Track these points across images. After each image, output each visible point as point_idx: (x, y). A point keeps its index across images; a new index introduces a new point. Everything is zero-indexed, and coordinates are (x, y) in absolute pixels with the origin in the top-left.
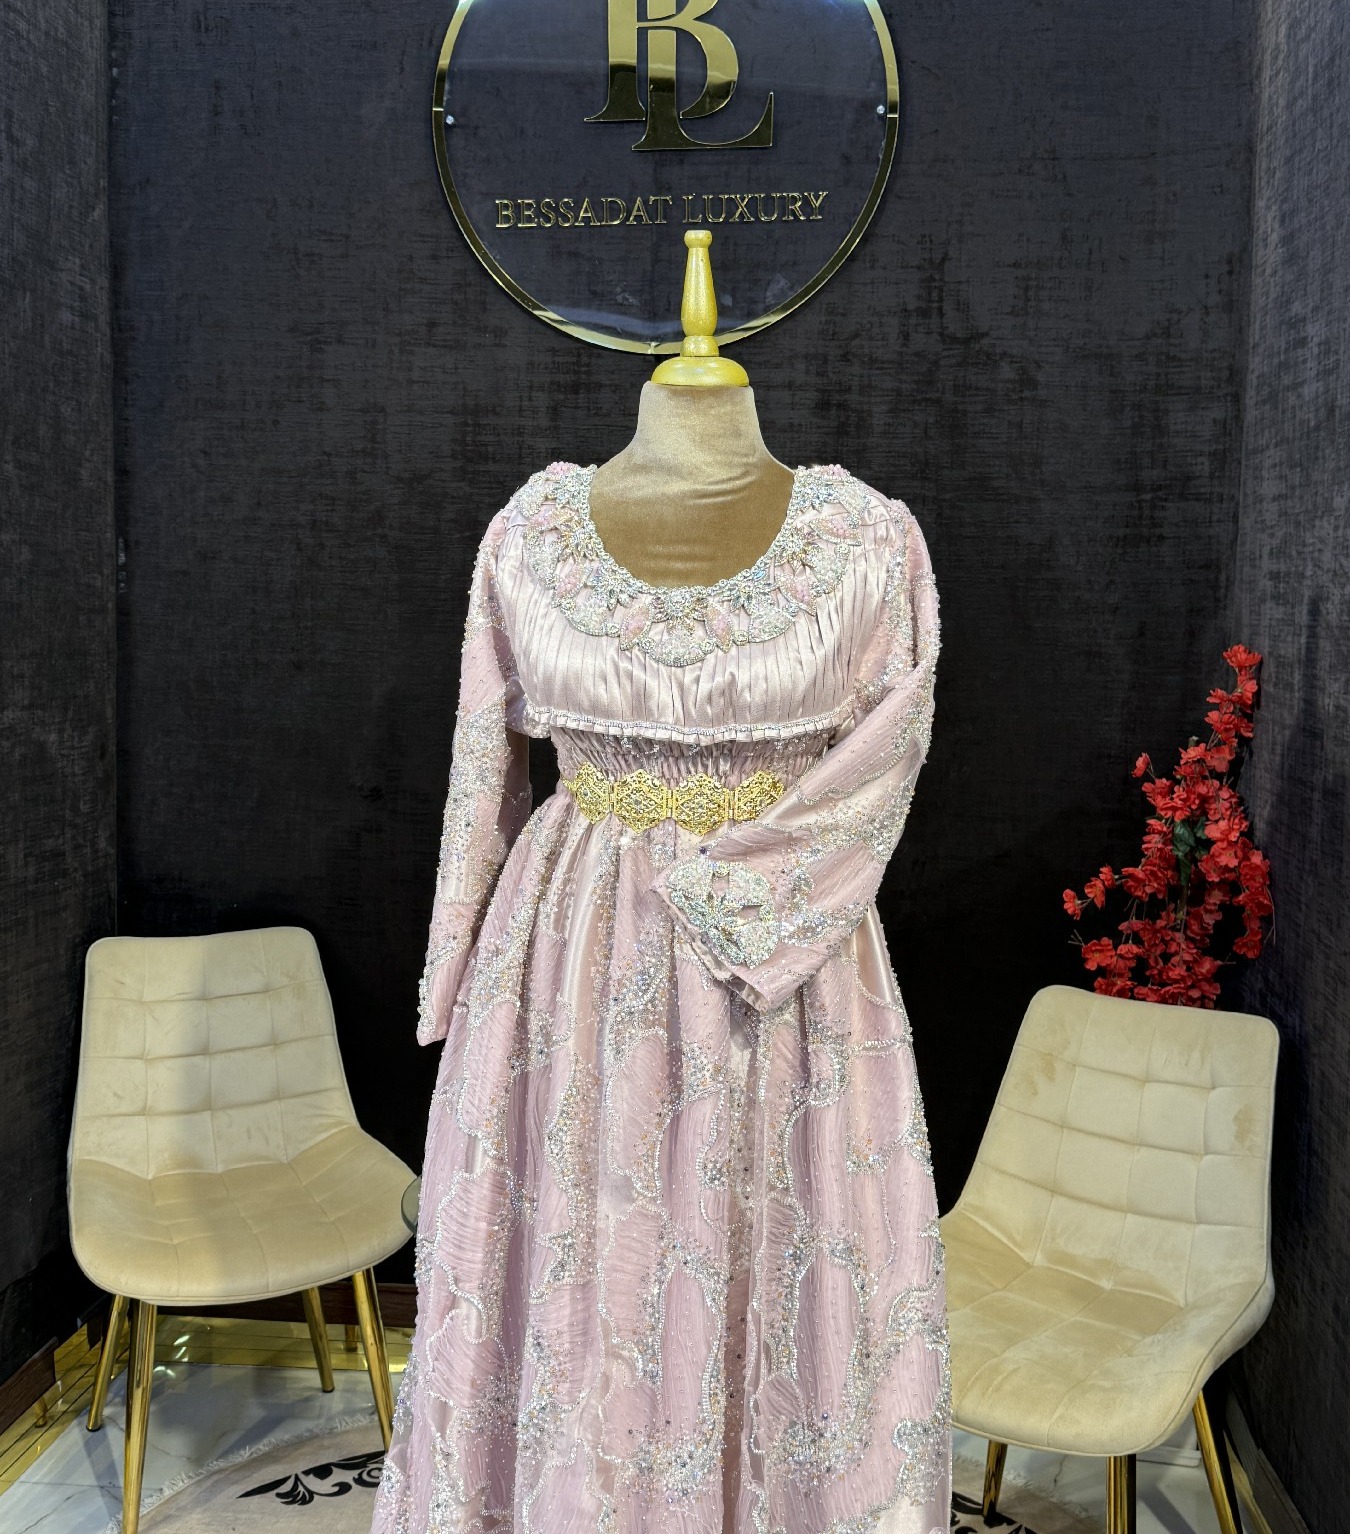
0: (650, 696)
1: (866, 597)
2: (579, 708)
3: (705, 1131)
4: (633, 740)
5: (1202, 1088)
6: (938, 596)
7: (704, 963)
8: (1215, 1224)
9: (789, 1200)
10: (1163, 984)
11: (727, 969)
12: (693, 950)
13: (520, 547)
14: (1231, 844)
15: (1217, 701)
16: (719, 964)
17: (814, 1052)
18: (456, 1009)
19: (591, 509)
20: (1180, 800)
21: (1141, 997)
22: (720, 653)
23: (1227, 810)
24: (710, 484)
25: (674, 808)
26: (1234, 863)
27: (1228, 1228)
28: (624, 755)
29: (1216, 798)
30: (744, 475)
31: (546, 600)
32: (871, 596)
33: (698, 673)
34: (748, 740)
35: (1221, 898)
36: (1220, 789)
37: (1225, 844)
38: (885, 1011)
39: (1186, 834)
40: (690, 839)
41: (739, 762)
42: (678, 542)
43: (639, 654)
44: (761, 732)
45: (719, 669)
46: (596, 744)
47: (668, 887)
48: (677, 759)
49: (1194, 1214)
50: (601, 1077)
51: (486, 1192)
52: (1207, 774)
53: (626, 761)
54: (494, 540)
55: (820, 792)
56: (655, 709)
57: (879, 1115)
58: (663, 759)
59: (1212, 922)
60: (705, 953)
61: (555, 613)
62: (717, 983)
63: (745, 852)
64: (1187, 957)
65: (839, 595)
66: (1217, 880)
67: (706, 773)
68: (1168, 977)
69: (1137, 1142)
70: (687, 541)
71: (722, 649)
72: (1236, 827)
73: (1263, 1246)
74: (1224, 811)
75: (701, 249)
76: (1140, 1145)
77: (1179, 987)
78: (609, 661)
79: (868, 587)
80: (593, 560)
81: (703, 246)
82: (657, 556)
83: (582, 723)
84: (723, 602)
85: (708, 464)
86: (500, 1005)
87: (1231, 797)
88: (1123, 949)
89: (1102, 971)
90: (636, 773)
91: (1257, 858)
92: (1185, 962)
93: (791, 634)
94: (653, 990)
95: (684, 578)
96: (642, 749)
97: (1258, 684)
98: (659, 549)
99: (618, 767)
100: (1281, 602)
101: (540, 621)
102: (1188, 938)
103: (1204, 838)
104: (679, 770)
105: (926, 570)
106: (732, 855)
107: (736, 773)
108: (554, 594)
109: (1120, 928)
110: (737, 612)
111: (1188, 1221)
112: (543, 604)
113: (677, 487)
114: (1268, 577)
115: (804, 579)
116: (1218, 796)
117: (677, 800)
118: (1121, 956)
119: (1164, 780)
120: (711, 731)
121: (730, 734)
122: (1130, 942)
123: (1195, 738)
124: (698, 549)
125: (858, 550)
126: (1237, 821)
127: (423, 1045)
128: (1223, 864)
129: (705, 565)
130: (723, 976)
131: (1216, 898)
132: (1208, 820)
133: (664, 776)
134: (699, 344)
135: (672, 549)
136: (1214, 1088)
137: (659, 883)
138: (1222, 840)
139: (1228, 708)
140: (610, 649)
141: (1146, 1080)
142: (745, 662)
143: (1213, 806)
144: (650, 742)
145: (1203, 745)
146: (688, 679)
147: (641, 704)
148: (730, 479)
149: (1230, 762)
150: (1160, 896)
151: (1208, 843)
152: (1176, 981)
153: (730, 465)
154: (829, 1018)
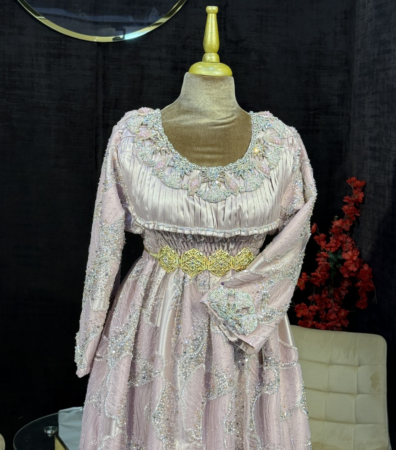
0: (203, 216)
1: (287, 170)
2: (170, 222)
3: (226, 409)
4: (193, 236)
5: (355, 366)
6: (312, 169)
7: (224, 334)
8: (365, 424)
9: (254, 436)
10: (327, 322)
11: (235, 336)
12: (220, 328)
13: (132, 147)
14: (354, 261)
15: (348, 201)
16: (231, 334)
17: (267, 370)
18: (96, 359)
19: (164, 130)
20: (334, 243)
21: (319, 328)
22: (233, 196)
23: (351, 247)
24: (219, 120)
25: (209, 265)
26: (355, 269)
27: (371, 425)
28: (186, 242)
29: (346, 242)
30: (233, 115)
31: (150, 172)
32: (288, 170)
33: (224, 205)
34: (247, 235)
35: (348, 284)
36: (346, 238)
37: (351, 262)
38: (291, 349)
39: (334, 257)
40: (216, 279)
41: (238, 244)
42: (207, 146)
43: (196, 197)
44: (252, 231)
45: (234, 203)
46: (174, 237)
47: (209, 301)
48: (211, 243)
49: (354, 420)
50: (175, 388)
51: (117, 443)
52: (342, 232)
53: (187, 245)
54: (116, 143)
55: (272, 256)
56: (205, 222)
57: (288, 394)
58: (205, 243)
59: (344, 294)
60: (225, 330)
61: (154, 178)
62: (230, 342)
63: (242, 284)
64: (336, 310)
65: (277, 169)
66: (348, 277)
67: (223, 249)
68: (329, 319)
69: (329, 391)
70: (211, 145)
71: (234, 195)
72: (355, 254)
73: (386, 432)
74: (349, 247)
75: (213, 15)
76: (329, 392)
77: (334, 323)
78: (184, 201)
79: (287, 166)
80: (170, 154)
81: (215, 14)
82: (198, 152)
83: (171, 229)
84: (231, 173)
85: (219, 111)
86: (124, 357)
87: (351, 241)
88: (311, 308)
89: (303, 318)
90: (192, 250)
91: (366, 267)
92: (335, 312)
93: (262, 188)
94: (201, 347)
95: (212, 162)
96: (197, 239)
97: (364, 194)
98: (199, 149)
99: (183, 247)
100: (377, 160)
101: (147, 182)
102: (335, 302)
103: (341, 259)
104: (212, 249)
105: (306, 157)
106: (236, 285)
107: (236, 249)
108: (153, 170)
109: (309, 298)
110: (238, 178)
111: (351, 423)
112: (148, 174)
113: (204, 121)
114: (368, 149)
115: (265, 163)
116: (346, 241)
117: (210, 262)
118: (310, 311)
119: (323, 234)
120: (231, 231)
121: (238, 233)
122: (314, 304)
123: (337, 217)
124: (216, 149)
125: (283, 149)
126: (356, 252)
127: (80, 377)
128: (351, 270)
129: (221, 156)
130: (233, 339)
131: (346, 284)
132: (343, 251)
133: (204, 251)
134: (212, 57)
135: (204, 149)
136: (359, 366)
137: (205, 299)
138: (350, 260)
139: (352, 204)
140: (184, 195)
141: (331, 364)
142: (245, 201)
143: (345, 245)
144: (200, 236)
145: (341, 220)
146: (220, 208)
147: (198, 219)
148: (227, 118)
149: (350, 226)
150: (323, 284)
151: (343, 261)
152: (332, 320)
153: (227, 112)
154: (273, 355)
